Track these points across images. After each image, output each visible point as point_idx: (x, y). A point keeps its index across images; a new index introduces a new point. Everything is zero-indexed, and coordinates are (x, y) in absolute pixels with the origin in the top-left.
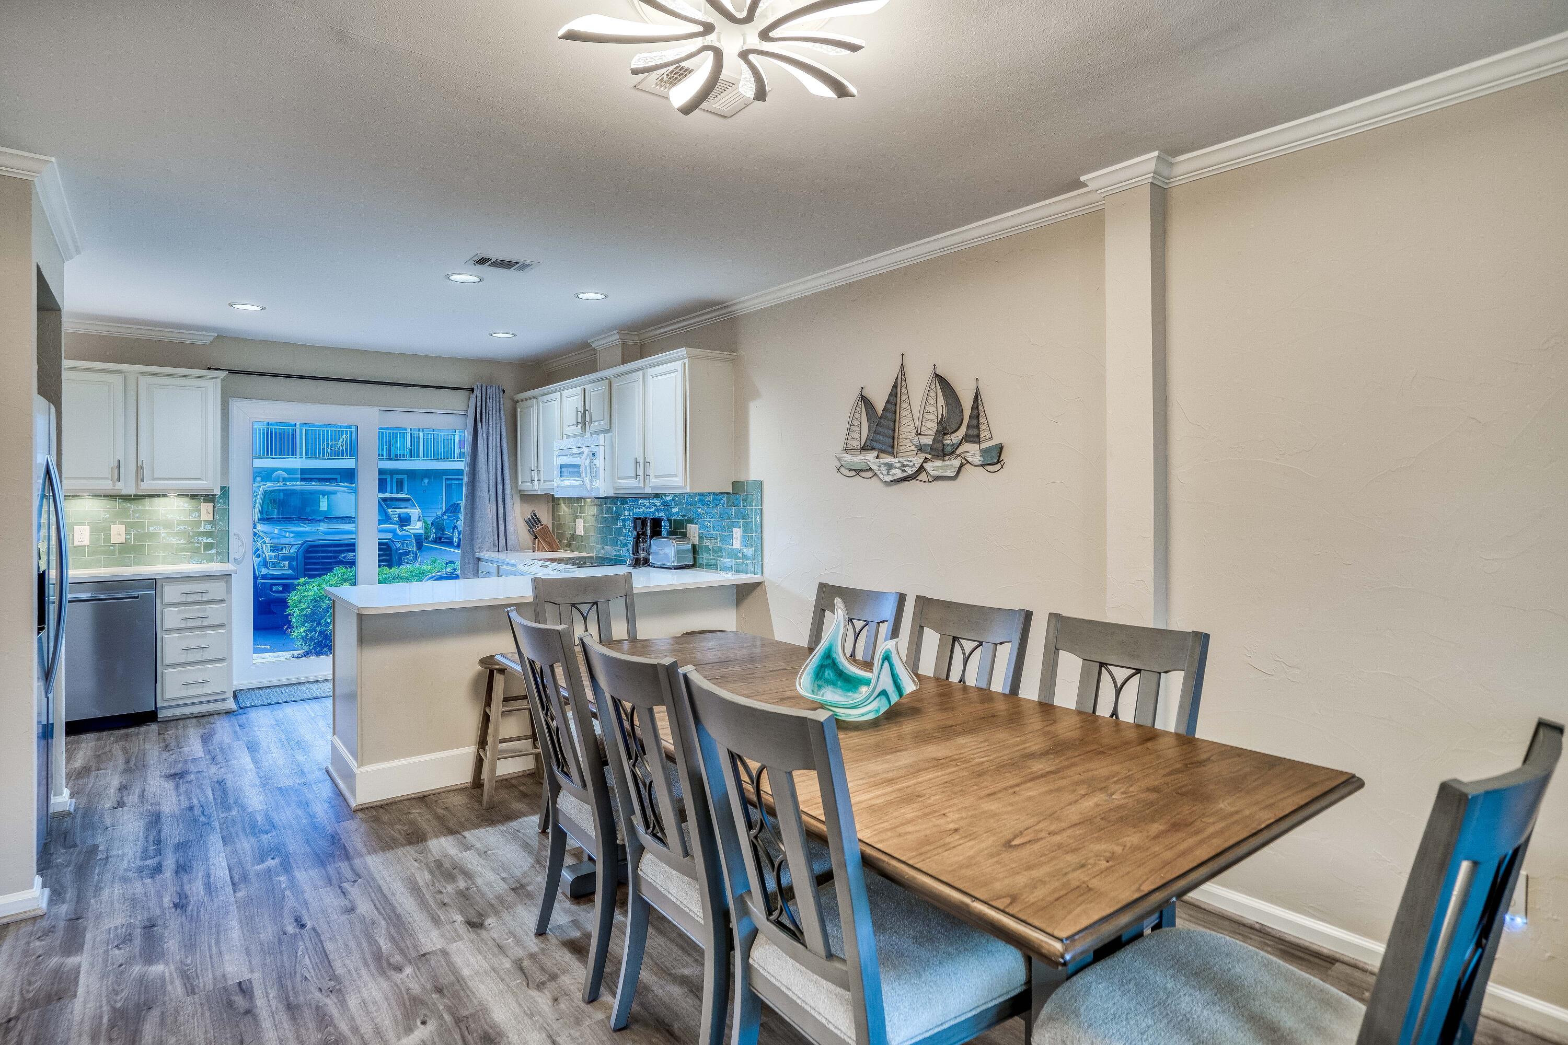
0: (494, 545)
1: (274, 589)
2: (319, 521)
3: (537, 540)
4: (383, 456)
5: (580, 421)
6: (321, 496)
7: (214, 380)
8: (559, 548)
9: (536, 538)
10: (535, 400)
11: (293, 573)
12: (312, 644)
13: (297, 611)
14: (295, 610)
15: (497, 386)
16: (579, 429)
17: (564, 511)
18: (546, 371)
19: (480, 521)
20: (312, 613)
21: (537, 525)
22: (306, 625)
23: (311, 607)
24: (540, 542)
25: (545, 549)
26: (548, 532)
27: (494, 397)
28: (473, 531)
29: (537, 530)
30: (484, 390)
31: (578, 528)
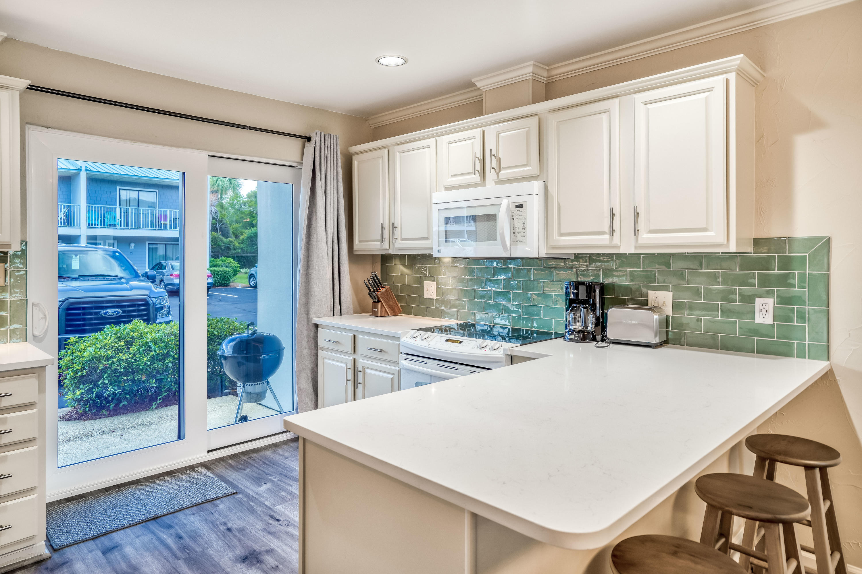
0: (331, 310)
2: (75, 279)
3: (380, 304)
4: (98, 225)
5: (478, 168)
6: (74, 256)
7: (10, 92)
8: (400, 312)
9: (379, 301)
10: (386, 151)
12: (88, 406)
13: (71, 372)
14: (68, 371)
15: (335, 136)
16: (477, 178)
17: (402, 272)
18: (372, 125)
19: (317, 283)
20: (88, 375)
21: (379, 287)
22: (81, 386)
23: (87, 368)
24: (383, 306)
25: (388, 314)
26: (391, 295)
27: (332, 147)
28: (308, 294)
29: (380, 293)
30: (323, 139)
31: (427, 290)
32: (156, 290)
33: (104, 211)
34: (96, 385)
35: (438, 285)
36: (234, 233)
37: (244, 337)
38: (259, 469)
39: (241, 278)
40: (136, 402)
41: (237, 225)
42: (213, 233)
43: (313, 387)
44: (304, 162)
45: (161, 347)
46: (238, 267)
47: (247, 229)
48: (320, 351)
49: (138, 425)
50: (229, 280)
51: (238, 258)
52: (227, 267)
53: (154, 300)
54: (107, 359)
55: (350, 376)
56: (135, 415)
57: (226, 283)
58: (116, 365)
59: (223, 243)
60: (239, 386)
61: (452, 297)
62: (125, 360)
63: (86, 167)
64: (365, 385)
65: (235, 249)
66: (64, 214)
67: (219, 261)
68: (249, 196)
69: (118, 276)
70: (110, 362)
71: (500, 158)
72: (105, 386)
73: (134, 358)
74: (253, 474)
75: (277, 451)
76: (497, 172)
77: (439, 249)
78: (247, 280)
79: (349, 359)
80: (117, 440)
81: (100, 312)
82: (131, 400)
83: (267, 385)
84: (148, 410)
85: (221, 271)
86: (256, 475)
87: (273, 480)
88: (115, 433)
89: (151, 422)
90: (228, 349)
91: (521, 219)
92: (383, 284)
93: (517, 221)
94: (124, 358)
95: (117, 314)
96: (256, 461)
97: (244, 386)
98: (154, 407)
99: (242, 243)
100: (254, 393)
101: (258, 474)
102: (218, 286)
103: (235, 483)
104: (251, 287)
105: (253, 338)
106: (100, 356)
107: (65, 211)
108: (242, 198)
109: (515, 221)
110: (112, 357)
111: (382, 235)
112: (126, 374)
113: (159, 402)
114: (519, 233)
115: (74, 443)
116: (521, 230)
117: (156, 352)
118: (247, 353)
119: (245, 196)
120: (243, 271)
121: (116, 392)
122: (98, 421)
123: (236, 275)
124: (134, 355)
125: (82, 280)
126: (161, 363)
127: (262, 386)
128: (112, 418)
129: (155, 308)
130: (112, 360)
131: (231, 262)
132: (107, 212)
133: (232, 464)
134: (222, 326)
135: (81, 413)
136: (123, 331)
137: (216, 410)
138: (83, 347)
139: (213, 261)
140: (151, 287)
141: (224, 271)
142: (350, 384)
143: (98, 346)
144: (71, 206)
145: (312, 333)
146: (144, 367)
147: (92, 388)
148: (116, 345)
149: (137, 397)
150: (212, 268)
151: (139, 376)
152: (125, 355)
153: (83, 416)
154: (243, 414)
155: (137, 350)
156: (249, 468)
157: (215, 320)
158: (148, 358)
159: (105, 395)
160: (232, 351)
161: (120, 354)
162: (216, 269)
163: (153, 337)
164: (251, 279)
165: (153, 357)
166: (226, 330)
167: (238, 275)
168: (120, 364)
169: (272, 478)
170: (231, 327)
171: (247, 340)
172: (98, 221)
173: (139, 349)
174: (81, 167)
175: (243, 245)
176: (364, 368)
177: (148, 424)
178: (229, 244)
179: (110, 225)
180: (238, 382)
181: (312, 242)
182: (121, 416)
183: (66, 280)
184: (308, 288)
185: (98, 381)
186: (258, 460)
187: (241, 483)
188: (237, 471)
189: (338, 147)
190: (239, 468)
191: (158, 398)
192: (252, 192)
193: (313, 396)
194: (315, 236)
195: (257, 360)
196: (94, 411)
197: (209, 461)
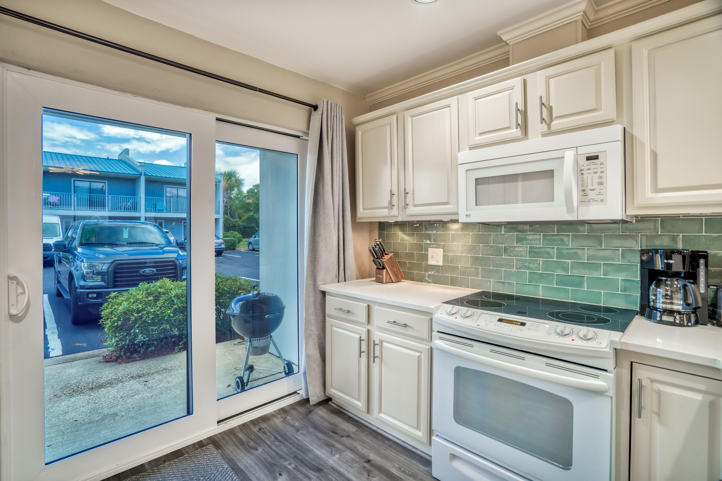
0: (336, 277)
1: (90, 296)
2: (123, 245)
3: (385, 271)
4: (152, 210)
5: (519, 121)
6: (124, 229)
8: (403, 278)
9: (384, 268)
10: (395, 116)
11: (105, 285)
12: (123, 351)
13: (109, 322)
14: (107, 321)
15: (340, 105)
16: (516, 132)
17: (402, 240)
18: (368, 103)
19: (324, 250)
20: (123, 324)
21: (383, 254)
22: (117, 335)
23: (121, 320)
24: (388, 272)
25: (392, 280)
26: (395, 262)
27: (338, 116)
28: (315, 261)
29: (385, 260)
30: (329, 107)
31: (432, 257)
32: (182, 254)
33: (155, 201)
34: (129, 334)
35: (444, 251)
36: (238, 216)
37: (250, 297)
38: (272, 449)
39: (243, 244)
40: (162, 347)
41: (240, 211)
42: (225, 216)
43: (320, 352)
44: (310, 132)
45: (183, 301)
46: (241, 237)
47: (247, 213)
48: (327, 319)
49: (162, 369)
50: (236, 246)
51: (240, 231)
52: (234, 237)
53: (180, 261)
54: (138, 312)
55: (364, 348)
56: (161, 358)
57: (233, 248)
58: (145, 317)
59: (232, 222)
60: (246, 341)
61: (462, 265)
62: (152, 313)
63: (144, 172)
64: (382, 359)
65: (239, 226)
66: (130, 203)
67: (229, 234)
68: (248, 192)
69: (156, 243)
70: (140, 314)
71: (551, 107)
72: (136, 335)
73: (160, 311)
74: (266, 456)
75: (286, 419)
76: (548, 122)
77: (468, 213)
78: (247, 246)
79: (363, 330)
80: (140, 387)
81: (139, 271)
82: (158, 345)
83: (271, 339)
84: (171, 353)
85: (230, 240)
86: (269, 459)
87: (288, 468)
88: (141, 379)
89: (173, 366)
90: (237, 308)
91: (596, 173)
92: (387, 252)
93: (590, 176)
94: (152, 310)
95: (153, 272)
96: (267, 435)
97: (250, 341)
98: (177, 351)
99: (243, 222)
100: (259, 347)
101: (271, 457)
102: (228, 250)
103: (246, 472)
104: (250, 250)
105: (257, 298)
106: (133, 309)
107: (131, 202)
108: (243, 193)
109: (585, 176)
110: (143, 310)
111: (391, 202)
112: (154, 324)
113: (180, 347)
114: (592, 190)
115: (104, 390)
116: (595, 186)
117: (178, 305)
118: (253, 313)
119: (246, 192)
120: (244, 240)
121: (145, 340)
122: (129, 365)
123: (240, 242)
124: (160, 308)
125: (129, 246)
126: (182, 314)
127: (266, 341)
128: (142, 361)
129: (181, 268)
130: (143, 312)
131: (236, 234)
132: (157, 202)
133: (243, 439)
134: (231, 283)
135: (118, 356)
136: (153, 287)
137: (226, 354)
138: (120, 301)
139: (225, 233)
140: (179, 252)
141: (232, 240)
142: (364, 355)
143: (132, 300)
144: (135, 198)
145: (319, 300)
146: (168, 318)
147: (126, 336)
148: (146, 300)
149: (163, 343)
150: (224, 238)
151: (164, 326)
152: (153, 308)
153: (119, 358)
154: (250, 363)
155: (162, 304)
156: (260, 446)
157: (225, 278)
158: (171, 310)
159: (135, 342)
160: (239, 310)
161: (149, 307)
162: (227, 238)
163: (176, 293)
164: (250, 246)
165: (175, 310)
166: (234, 286)
167: (241, 243)
168: (149, 316)
169: (286, 464)
170: (238, 284)
171: (253, 301)
172: (152, 207)
173: (164, 303)
174: (141, 172)
175: (244, 223)
176: (381, 342)
177: (170, 369)
178: (235, 223)
179: (159, 210)
180: (245, 337)
181: (319, 209)
182: (150, 360)
183: (117, 246)
184: (315, 255)
185: (131, 330)
186: (269, 434)
187: (254, 473)
188: (249, 452)
189: (343, 117)
190: (250, 447)
191: (180, 343)
192: (250, 189)
193: (320, 361)
194: (322, 203)
195: (261, 318)
196: (128, 354)
197: (219, 434)
